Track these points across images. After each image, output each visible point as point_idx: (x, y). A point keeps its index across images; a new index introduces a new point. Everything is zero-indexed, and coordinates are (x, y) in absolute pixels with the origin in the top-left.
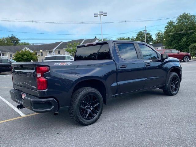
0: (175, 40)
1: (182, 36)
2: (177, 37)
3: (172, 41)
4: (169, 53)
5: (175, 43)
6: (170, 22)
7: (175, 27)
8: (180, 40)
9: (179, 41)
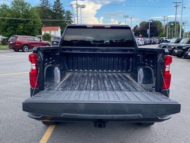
0: (11, 26)
1: (18, 22)
2: (13, 23)
3: (7, 27)
4: (32, 40)
5: (11, 30)
6: (3, 4)
7: (9, 11)
8: (17, 27)
9: (15, 28)
